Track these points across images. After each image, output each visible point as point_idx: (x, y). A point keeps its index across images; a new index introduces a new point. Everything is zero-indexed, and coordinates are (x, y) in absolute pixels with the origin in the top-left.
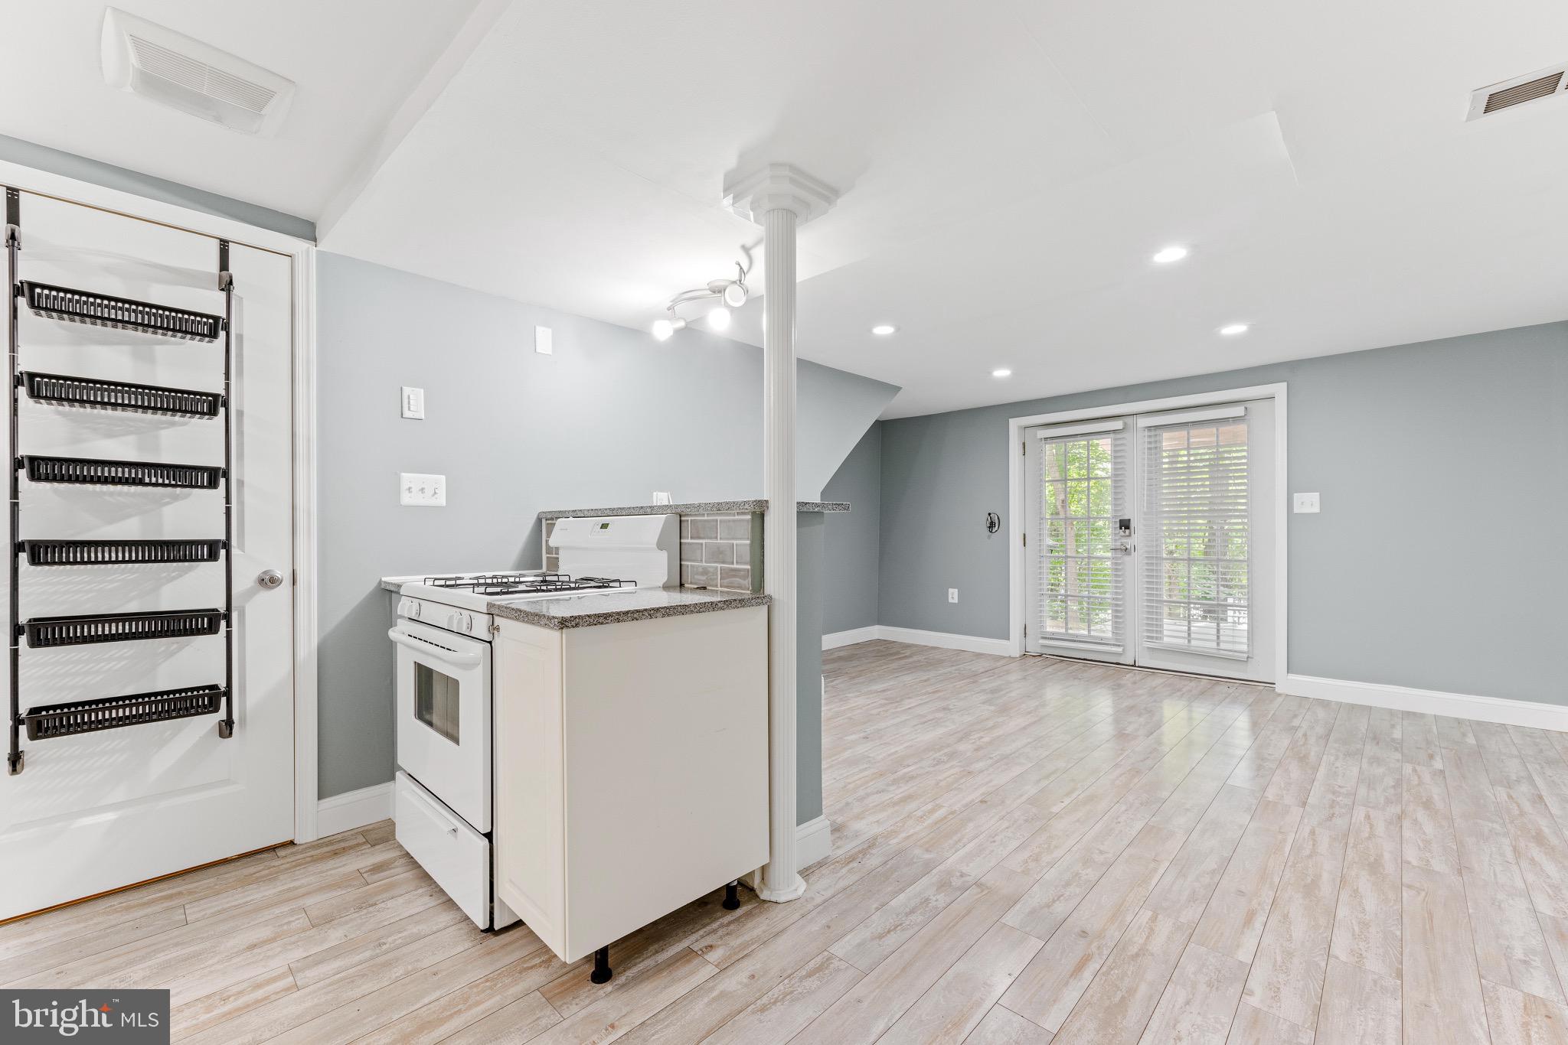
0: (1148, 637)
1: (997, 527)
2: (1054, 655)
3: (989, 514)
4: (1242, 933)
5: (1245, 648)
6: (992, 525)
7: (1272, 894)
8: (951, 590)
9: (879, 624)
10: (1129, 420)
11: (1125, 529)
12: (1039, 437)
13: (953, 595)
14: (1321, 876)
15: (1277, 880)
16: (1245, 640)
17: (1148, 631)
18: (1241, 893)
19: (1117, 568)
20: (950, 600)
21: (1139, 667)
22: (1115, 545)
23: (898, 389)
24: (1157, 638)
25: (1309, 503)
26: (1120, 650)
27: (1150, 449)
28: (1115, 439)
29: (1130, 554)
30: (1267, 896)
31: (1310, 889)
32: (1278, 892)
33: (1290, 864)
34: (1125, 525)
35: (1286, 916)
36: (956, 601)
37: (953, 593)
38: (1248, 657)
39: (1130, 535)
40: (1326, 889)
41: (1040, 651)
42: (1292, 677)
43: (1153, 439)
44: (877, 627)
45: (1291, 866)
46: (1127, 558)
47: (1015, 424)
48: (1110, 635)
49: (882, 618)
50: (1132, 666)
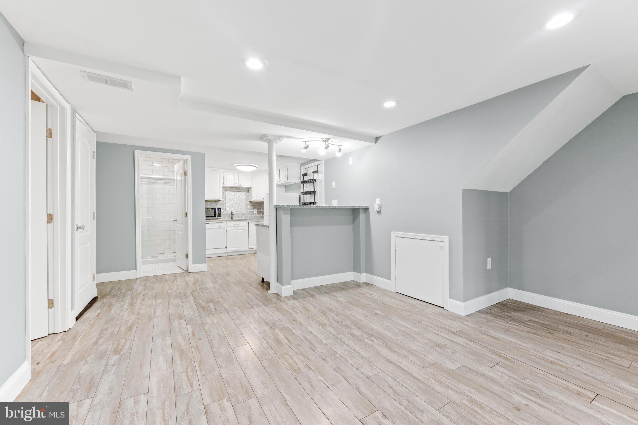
4: (193, 330)
7: (192, 344)
14: (180, 361)
15: (193, 350)
18: (200, 339)
30: (193, 343)
31: (182, 353)
32: (190, 346)
33: (193, 359)
35: (185, 340)
40: (177, 356)
45: (192, 358)
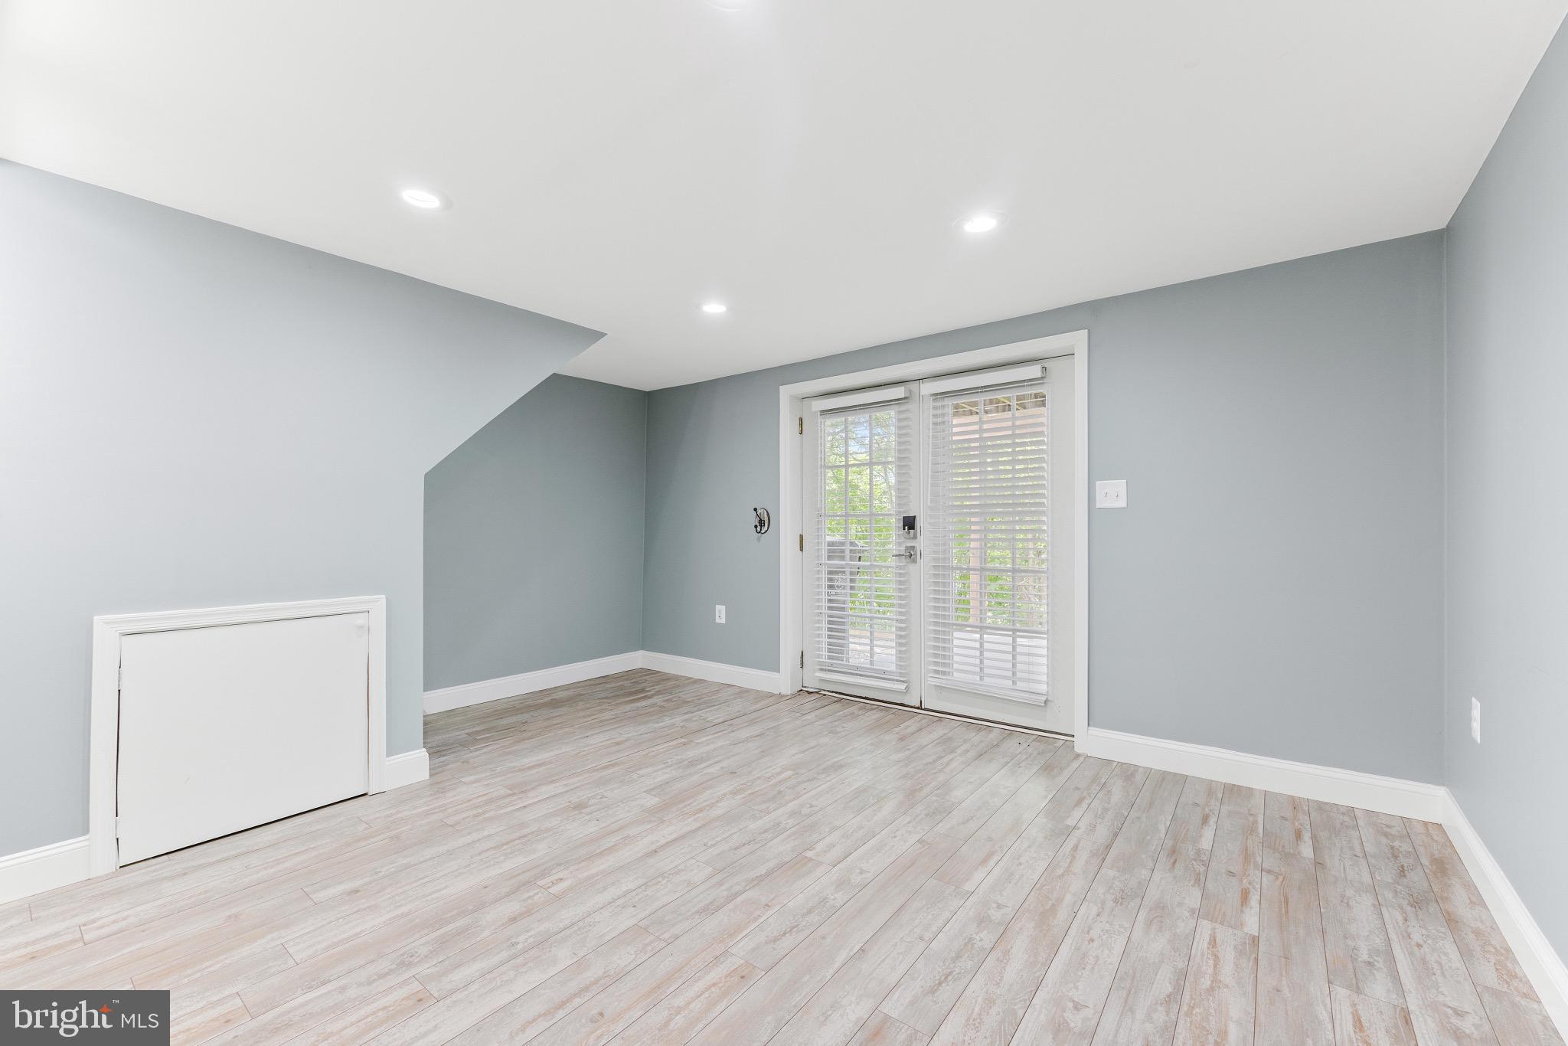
0: (936, 672)
1: (766, 525)
2: (833, 692)
3: (755, 510)
5: (1043, 688)
6: (761, 522)
8: (718, 607)
9: (643, 648)
10: (913, 386)
11: (909, 529)
12: (814, 410)
13: (721, 614)
16: (1044, 678)
17: (936, 663)
19: (903, 582)
20: (718, 621)
21: (925, 709)
22: (899, 551)
23: (598, 335)
24: (944, 673)
25: (1113, 494)
26: (902, 687)
27: (935, 424)
28: (900, 412)
29: (915, 561)
34: (909, 523)
36: (723, 621)
37: (720, 610)
38: (1046, 702)
39: (915, 537)
41: (818, 686)
42: (1093, 731)
43: (939, 412)
44: (640, 653)
46: (912, 567)
47: (787, 393)
48: (893, 668)
49: (646, 641)
50: (918, 708)
